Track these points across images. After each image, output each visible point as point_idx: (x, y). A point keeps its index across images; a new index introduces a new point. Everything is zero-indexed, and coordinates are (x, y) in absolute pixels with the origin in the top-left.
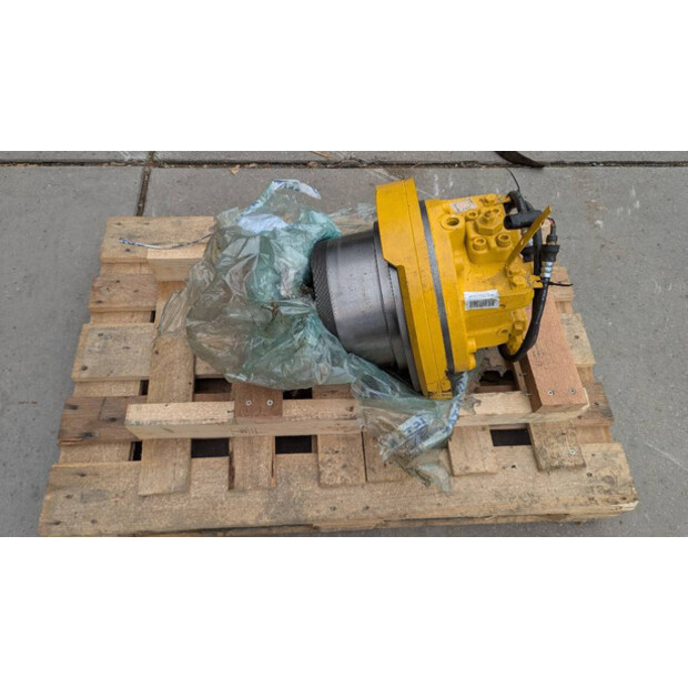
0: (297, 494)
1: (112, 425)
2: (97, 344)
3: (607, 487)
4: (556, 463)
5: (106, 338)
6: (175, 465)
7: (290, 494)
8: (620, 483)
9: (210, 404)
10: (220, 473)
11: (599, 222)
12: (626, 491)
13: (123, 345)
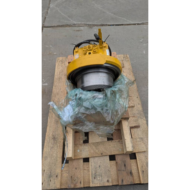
0: (137, 112)
1: (126, 165)
2: (98, 179)
3: (125, 58)
4: (122, 64)
5: (96, 176)
6: (136, 142)
7: (138, 113)
8: (124, 56)
9: (123, 127)
10: (135, 131)
11: (55, 53)
12: (125, 56)
13: (98, 168)
